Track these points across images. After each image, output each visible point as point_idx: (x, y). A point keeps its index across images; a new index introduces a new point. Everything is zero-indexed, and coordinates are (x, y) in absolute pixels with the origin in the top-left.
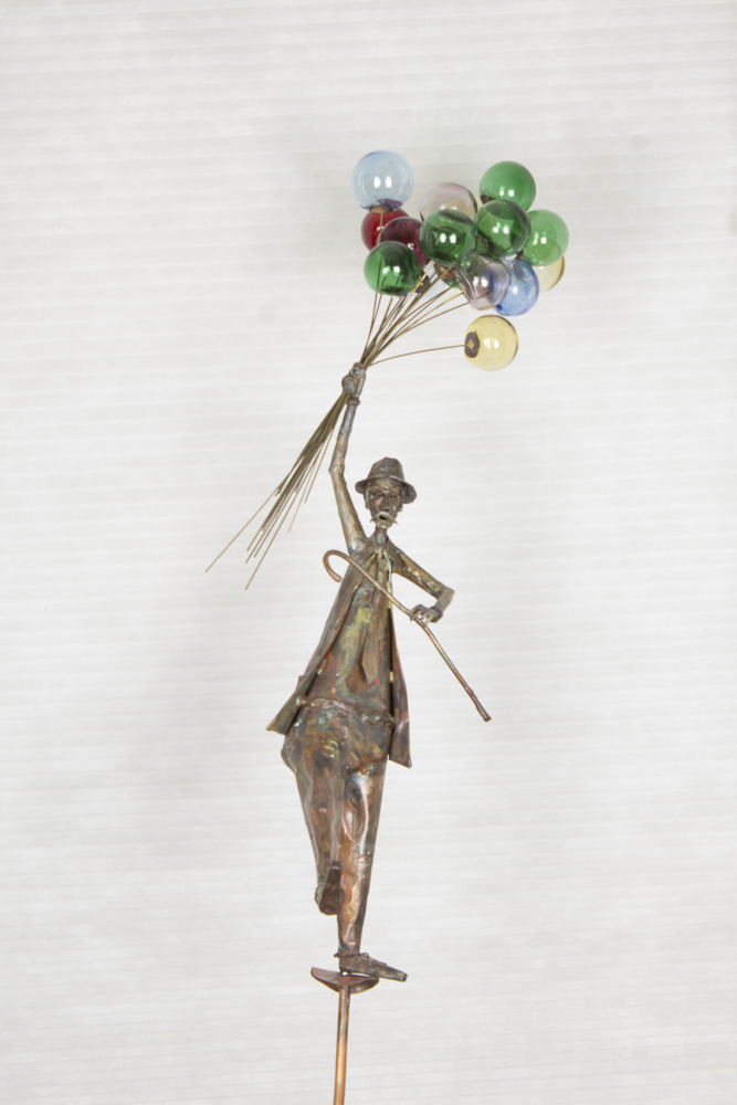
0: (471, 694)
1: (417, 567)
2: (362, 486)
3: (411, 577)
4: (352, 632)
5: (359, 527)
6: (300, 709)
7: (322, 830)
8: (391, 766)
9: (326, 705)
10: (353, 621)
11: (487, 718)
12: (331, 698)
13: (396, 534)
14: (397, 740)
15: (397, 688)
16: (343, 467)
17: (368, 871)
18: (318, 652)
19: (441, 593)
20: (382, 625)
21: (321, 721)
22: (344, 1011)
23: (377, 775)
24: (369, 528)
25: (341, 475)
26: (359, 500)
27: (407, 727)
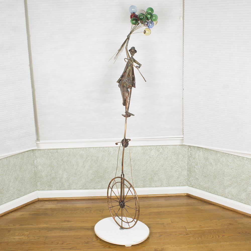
0: (144, 78)
1: (137, 61)
2: (130, 50)
3: (136, 63)
4: (128, 70)
5: (129, 56)
6: (121, 80)
7: (123, 95)
8: (133, 88)
9: (124, 79)
10: (128, 68)
11: (146, 81)
12: (125, 78)
13: (134, 57)
14: (134, 84)
15: (134, 77)
16: (127, 48)
17: (129, 101)
18: (123, 72)
19: (140, 65)
20: (132, 69)
21: (124, 81)
22: (126, 119)
23: (131, 89)
24: (130, 56)
25: (127, 49)
26: (129, 52)
27: (135, 82)
